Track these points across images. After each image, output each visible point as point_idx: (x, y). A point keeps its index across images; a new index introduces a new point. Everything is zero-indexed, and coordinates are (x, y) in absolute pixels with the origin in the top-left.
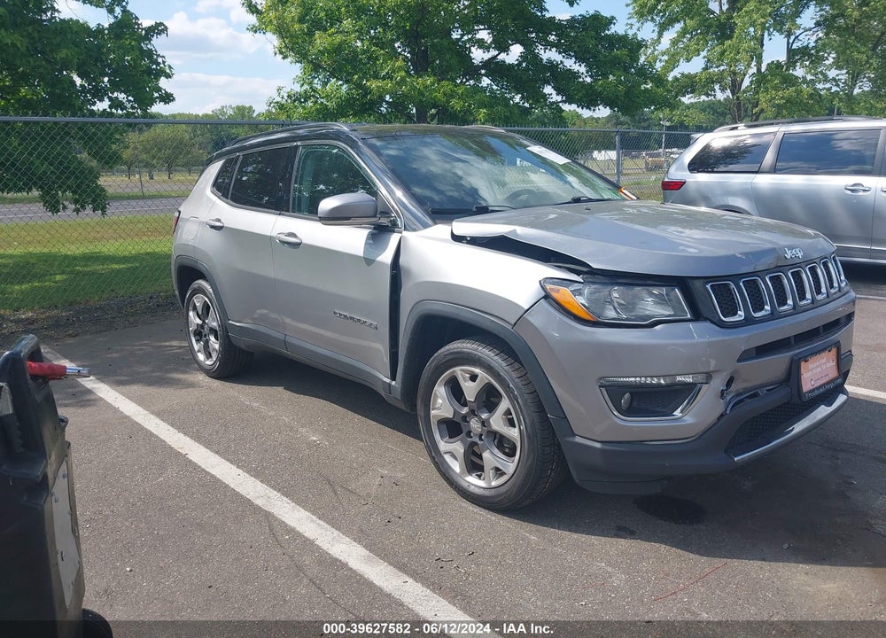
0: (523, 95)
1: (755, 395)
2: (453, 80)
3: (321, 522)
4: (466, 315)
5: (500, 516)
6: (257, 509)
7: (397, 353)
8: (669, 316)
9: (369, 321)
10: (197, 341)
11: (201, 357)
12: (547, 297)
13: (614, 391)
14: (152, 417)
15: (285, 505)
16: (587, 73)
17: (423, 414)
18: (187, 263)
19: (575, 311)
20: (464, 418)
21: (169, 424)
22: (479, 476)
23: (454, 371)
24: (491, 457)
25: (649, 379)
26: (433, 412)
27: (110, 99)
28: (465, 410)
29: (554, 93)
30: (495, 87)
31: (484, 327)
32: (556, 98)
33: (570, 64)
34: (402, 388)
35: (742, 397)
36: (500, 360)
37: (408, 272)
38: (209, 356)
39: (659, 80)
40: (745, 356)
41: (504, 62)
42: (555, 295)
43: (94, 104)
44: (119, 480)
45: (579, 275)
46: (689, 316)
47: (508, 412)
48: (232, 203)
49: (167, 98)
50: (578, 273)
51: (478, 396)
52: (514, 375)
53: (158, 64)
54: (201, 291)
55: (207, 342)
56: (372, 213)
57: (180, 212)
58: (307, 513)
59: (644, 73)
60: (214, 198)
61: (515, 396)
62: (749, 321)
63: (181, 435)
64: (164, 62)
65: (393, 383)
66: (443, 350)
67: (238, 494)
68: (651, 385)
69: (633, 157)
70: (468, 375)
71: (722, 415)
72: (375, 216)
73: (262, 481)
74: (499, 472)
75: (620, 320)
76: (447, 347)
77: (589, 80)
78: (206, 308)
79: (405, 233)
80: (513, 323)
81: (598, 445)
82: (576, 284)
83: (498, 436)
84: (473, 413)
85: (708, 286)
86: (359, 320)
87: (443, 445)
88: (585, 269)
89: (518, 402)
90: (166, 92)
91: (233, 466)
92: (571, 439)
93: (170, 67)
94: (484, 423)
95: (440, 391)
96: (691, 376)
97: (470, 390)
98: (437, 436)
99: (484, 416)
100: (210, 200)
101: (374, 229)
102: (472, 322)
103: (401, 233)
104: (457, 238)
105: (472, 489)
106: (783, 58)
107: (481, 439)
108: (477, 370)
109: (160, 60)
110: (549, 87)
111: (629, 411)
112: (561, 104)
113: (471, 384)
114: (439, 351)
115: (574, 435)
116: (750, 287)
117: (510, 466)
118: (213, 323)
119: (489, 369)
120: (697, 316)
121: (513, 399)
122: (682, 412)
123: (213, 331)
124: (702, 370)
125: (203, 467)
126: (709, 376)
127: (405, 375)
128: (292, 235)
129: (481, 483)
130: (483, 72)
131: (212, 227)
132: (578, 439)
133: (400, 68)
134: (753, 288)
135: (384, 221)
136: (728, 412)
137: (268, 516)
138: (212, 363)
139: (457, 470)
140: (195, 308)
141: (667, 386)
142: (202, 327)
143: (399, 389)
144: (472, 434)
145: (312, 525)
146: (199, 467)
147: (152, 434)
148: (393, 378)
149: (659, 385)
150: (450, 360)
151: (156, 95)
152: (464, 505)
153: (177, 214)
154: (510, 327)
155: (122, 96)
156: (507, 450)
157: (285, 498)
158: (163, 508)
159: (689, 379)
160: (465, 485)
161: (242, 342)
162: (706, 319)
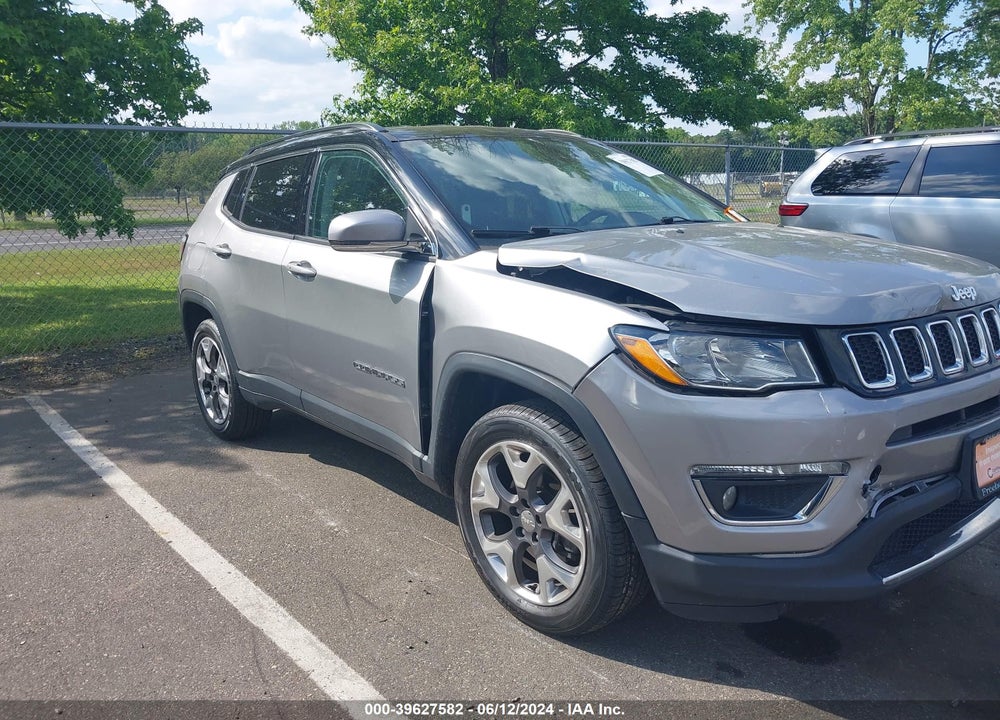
0: (619, 107)
1: (911, 491)
2: (535, 88)
3: (323, 646)
4: (512, 372)
5: (559, 644)
6: (243, 624)
7: (430, 418)
8: (790, 379)
9: (395, 377)
10: (207, 394)
11: (211, 413)
12: (619, 351)
13: (713, 483)
14: (140, 489)
15: (280, 618)
16: (692, 79)
17: (461, 502)
18: (193, 298)
19: (657, 372)
20: (514, 509)
21: (158, 499)
22: (533, 589)
23: (499, 447)
24: (547, 565)
25: (762, 468)
26: (474, 500)
27: (135, 107)
28: (514, 499)
29: (654, 104)
30: (584, 96)
31: (535, 390)
32: (655, 108)
33: (673, 69)
34: (436, 466)
35: (892, 494)
36: (558, 435)
37: (442, 314)
38: (218, 414)
39: (779, 90)
40: (897, 437)
41: (596, 68)
42: (629, 348)
43: (117, 112)
44: (78, 576)
45: (663, 322)
46: (818, 381)
47: (569, 506)
48: (243, 224)
49: (203, 107)
50: (662, 318)
51: (531, 481)
52: (577, 455)
53: (191, 67)
54: (208, 332)
55: (217, 395)
56: (398, 236)
57: (187, 236)
58: (306, 631)
59: (760, 82)
60: (223, 219)
61: (577, 485)
62: (903, 388)
63: (169, 516)
64: (197, 65)
65: (425, 458)
66: (485, 417)
67: (222, 600)
68: (764, 477)
69: (746, 182)
70: (518, 453)
71: (864, 520)
72: (402, 239)
73: (256, 583)
74: (557, 586)
75: (721, 385)
76: (490, 415)
77: (693, 88)
78: (215, 353)
79: (440, 263)
80: (573, 385)
81: (690, 558)
82: (660, 334)
83: (556, 536)
84: (524, 503)
85: (845, 339)
86: (384, 375)
87: (488, 545)
88: (672, 313)
89: (581, 493)
90: (201, 100)
91: (224, 560)
92: (653, 547)
93: (205, 72)
94: (538, 518)
95: (483, 471)
96: (820, 465)
97: (520, 472)
98: (479, 532)
99: (539, 509)
100: (218, 221)
101: (403, 256)
102: (520, 383)
103: (434, 262)
104: (504, 270)
105: (524, 605)
106: (925, 64)
107: (535, 539)
108: (528, 447)
109: (193, 62)
110: (649, 98)
111: (735, 512)
112: (661, 117)
113: (521, 465)
114: (481, 420)
115: (658, 542)
116: (903, 340)
117: (573, 578)
118: (222, 372)
119: (544, 446)
120: (829, 381)
121: (575, 489)
122: (807, 513)
123: (222, 382)
124: (836, 457)
125: (187, 560)
126: (845, 466)
127: (438, 448)
128: (307, 264)
129: (535, 598)
130: (572, 79)
131: (219, 254)
132: (663, 548)
133: (474, 74)
134: (908, 342)
135: (413, 247)
136: (873, 515)
137: (255, 633)
138: (222, 421)
139: (505, 577)
140: (203, 354)
141: (787, 477)
142: (211, 376)
143: (432, 467)
144: (523, 532)
145: (310, 648)
146: (183, 560)
147: (134, 514)
148: (425, 451)
149: (776, 476)
150: (494, 432)
151: (190, 103)
152: (514, 626)
153: (184, 239)
154: (568, 391)
155: (148, 104)
156: (569, 556)
157: (281, 609)
158: (121, 620)
159: (817, 469)
160: (515, 599)
161: (255, 396)
162: (841, 385)
